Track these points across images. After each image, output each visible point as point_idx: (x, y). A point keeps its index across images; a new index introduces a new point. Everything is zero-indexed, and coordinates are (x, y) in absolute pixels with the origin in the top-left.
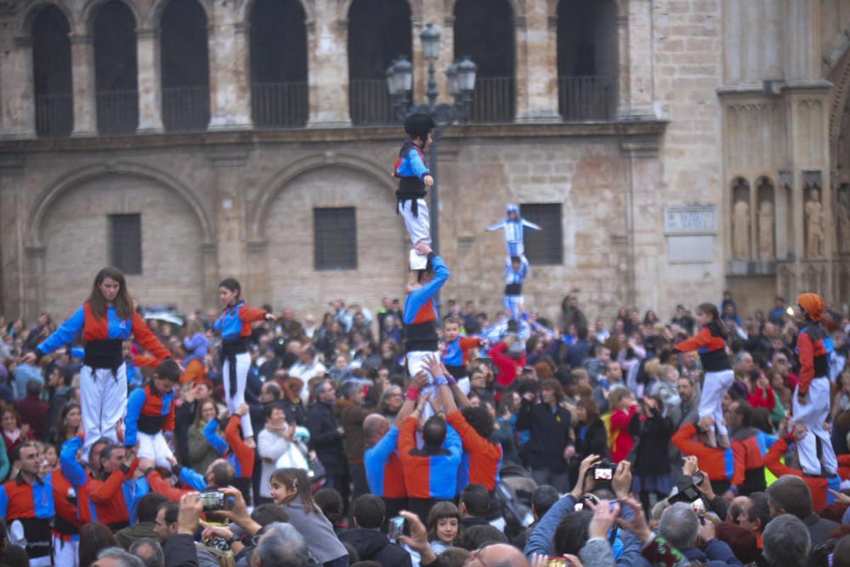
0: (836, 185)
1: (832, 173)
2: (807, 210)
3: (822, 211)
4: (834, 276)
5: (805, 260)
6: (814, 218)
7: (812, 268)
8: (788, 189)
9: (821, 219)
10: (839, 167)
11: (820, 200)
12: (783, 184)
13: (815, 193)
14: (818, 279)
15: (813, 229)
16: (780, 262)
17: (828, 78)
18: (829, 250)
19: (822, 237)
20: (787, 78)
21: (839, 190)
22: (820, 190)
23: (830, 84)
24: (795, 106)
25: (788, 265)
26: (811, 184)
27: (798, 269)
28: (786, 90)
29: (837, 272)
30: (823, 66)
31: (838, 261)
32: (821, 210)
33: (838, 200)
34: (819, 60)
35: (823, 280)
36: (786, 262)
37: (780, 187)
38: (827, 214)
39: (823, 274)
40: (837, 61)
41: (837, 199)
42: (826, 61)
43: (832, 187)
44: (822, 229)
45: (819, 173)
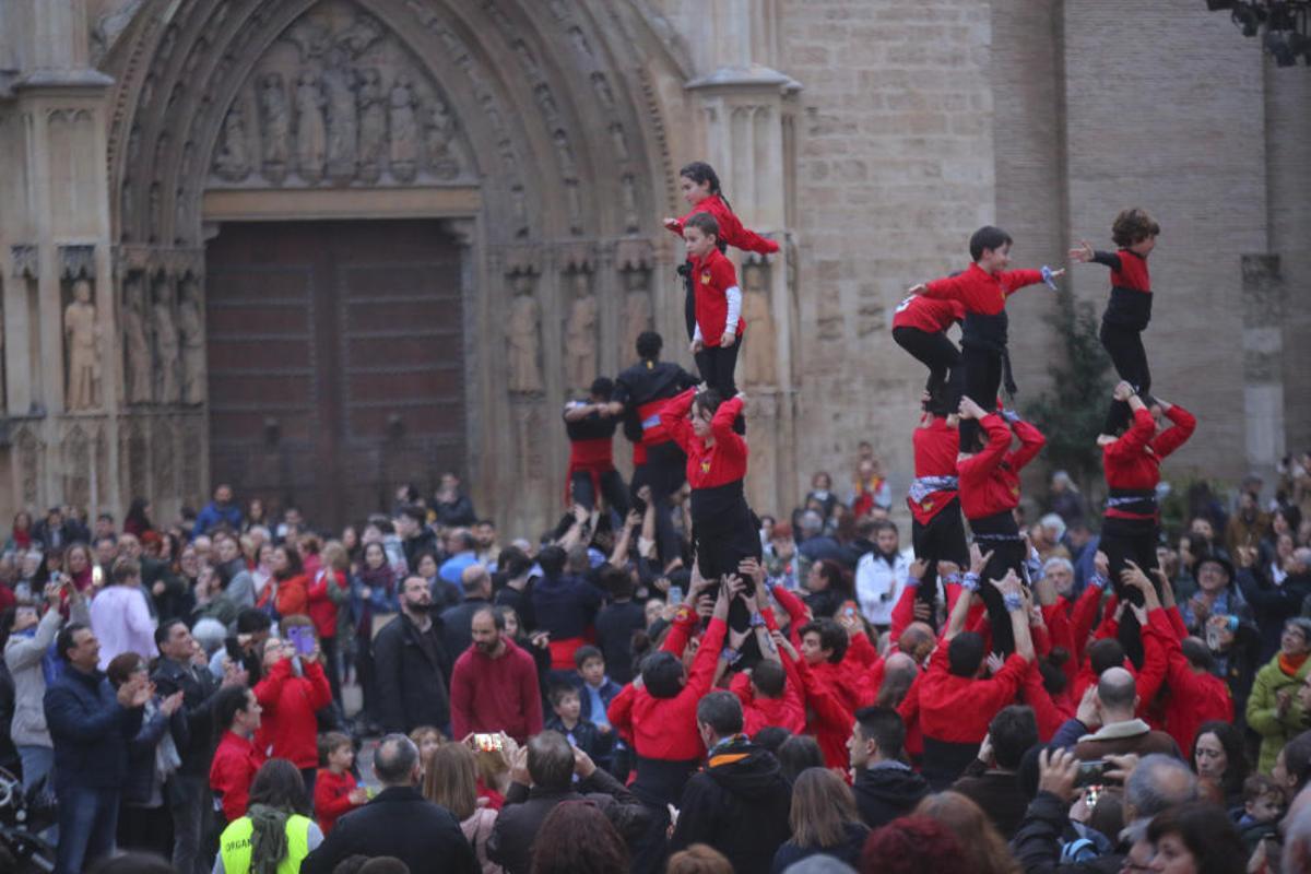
0: (121, 274)
1: (114, 250)
2: (68, 323)
3: (95, 323)
4: (120, 443)
5: (65, 415)
6: (82, 336)
7: (78, 431)
8: (31, 281)
9: (96, 339)
10: (125, 238)
11: (92, 301)
12: (21, 270)
13: (82, 289)
14: (92, 450)
15: (80, 357)
16: (17, 420)
17: (102, 69)
18: (111, 398)
19: (97, 373)
20: (23, 68)
21: (126, 283)
22: (92, 282)
23: (108, 79)
24: (40, 122)
25: (32, 426)
26: (76, 272)
27: (51, 433)
28: (23, 90)
29: (126, 437)
30: (90, 45)
31: (126, 416)
32: (96, 319)
33: (125, 301)
34: (85, 34)
35: (101, 454)
36: (28, 419)
37: (14, 276)
38: (107, 328)
39: (100, 441)
40: (117, 36)
41: (122, 299)
42: (95, 36)
43: (114, 276)
44: (98, 357)
45: (90, 249)
